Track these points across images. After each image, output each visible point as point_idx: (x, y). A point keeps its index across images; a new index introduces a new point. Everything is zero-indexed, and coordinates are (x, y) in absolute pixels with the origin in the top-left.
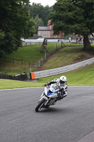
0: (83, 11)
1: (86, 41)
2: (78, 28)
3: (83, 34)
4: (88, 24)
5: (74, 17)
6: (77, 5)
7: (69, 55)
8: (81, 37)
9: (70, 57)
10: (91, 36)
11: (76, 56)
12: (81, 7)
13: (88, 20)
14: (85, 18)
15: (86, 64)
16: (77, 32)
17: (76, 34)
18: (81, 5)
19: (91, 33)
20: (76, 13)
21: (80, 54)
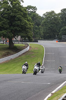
0: (9, 21)
1: (11, 42)
2: (5, 33)
3: (8, 37)
4: (12, 30)
5: (2, 25)
6: (4, 17)
8: (7, 39)
10: (14, 39)
11: (3, 52)
12: (8, 19)
13: (12, 28)
16: (4, 36)
17: (3, 37)
18: (7, 17)
19: (14, 37)
20: (4, 23)
21: (6, 51)
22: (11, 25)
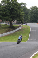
0: (10, 11)
1: (11, 24)
2: (8, 18)
5: (6, 14)
8: (9, 22)
9: (4, 30)
10: (13, 22)
11: (6, 30)
12: (9, 10)
13: (12, 15)
14: (10, 14)
15: (10, 33)
16: (7, 20)
18: (9, 9)
20: (7, 12)
21: (8, 29)
22: (11, 13)
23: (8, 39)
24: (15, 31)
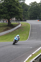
0: (7, 9)
1: (9, 22)
2: (5, 16)
3: (7, 19)
4: (9, 14)
5: (3, 11)
6: (4, 6)
7: (1, 28)
9: (2, 29)
11: (5, 28)
16: (5, 18)
18: (6, 6)
19: (11, 18)
20: (4, 10)
21: (6, 28)
22: (9, 11)
23: (7, 38)
24: (14, 30)
